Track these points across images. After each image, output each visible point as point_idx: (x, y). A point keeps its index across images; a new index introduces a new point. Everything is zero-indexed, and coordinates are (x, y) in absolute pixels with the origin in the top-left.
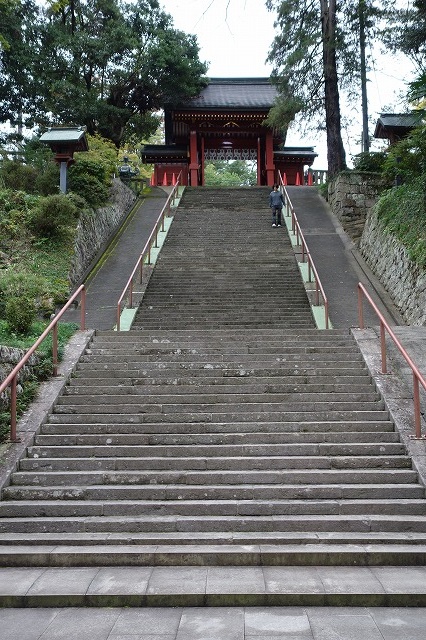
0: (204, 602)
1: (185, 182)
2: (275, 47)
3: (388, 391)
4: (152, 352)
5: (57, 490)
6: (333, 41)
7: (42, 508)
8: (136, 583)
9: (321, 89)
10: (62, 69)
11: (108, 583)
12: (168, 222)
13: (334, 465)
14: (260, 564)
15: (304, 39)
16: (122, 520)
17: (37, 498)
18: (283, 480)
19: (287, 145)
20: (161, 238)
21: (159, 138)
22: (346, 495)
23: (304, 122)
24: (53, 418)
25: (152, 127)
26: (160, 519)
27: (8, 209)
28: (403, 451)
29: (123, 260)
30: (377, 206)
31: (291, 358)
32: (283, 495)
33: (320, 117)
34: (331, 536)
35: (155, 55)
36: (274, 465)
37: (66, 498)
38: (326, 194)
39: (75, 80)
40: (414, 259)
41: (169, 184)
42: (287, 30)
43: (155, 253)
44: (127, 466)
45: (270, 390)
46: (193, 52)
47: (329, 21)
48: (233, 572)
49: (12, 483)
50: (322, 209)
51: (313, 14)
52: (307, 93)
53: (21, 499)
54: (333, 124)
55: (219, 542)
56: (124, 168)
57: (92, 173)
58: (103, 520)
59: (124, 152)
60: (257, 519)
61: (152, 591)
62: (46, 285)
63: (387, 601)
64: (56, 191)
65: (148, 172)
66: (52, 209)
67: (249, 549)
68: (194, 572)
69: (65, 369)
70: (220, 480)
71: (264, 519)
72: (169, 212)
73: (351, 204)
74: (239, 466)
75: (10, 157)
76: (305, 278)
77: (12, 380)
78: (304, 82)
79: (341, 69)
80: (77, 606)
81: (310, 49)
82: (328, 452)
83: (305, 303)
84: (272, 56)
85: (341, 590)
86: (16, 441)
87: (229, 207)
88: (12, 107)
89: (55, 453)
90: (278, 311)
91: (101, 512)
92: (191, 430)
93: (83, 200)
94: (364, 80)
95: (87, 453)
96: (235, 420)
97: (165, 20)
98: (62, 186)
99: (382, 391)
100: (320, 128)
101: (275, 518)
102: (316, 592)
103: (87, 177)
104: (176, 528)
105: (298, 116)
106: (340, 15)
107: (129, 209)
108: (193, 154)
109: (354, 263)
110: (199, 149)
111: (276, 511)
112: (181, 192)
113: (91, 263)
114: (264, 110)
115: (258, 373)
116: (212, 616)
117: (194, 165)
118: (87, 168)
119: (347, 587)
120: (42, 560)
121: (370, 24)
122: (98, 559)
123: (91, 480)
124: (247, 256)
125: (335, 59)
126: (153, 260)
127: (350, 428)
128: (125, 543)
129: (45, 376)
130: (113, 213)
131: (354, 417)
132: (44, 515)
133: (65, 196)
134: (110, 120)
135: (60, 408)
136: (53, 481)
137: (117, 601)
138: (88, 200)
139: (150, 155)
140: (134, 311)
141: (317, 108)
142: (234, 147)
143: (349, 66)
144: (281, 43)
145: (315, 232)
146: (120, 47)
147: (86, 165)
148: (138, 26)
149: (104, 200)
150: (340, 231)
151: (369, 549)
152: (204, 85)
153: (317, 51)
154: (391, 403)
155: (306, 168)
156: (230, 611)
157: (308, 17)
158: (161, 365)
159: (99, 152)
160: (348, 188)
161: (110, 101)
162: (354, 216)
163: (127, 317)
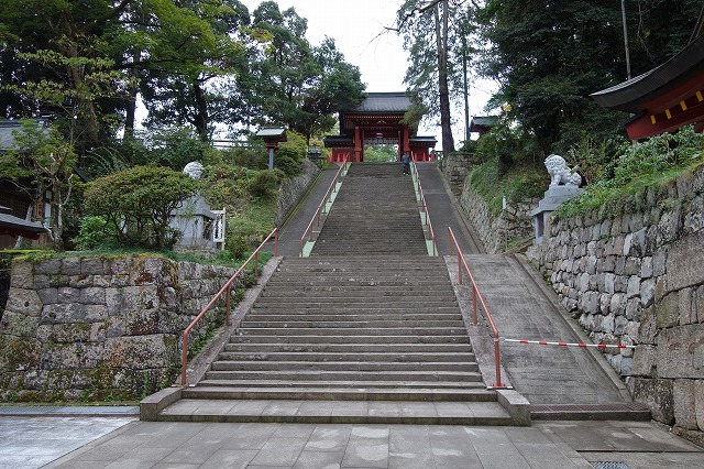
0: (330, 421)
1: (352, 159)
2: (409, 74)
3: (461, 295)
4: (317, 270)
5: (252, 355)
6: (446, 70)
7: (242, 365)
8: (291, 409)
9: (438, 100)
10: (274, 89)
11: (275, 409)
12: (339, 185)
13: (421, 341)
14: (368, 400)
15: (427, 68)
16: (288, 373)
17: (239, 359)
18: (389, 350)
19: (418, 135)
20: (333, 196)
21: (336, 131)
22: (426, 359)
23: (427, 121)
24: (253, 311)
25: (331, 124)
26: (312, 373)
27: (236, 179)
28: (465, 332)
29: (309, 210)
30: (471, 175)
31: (403, 275)
32: (388, 359)
33: (437, 118)
34: (413, 383)
35: (332, 79)
36: (385, 341)
37: (257, 360)
38: (441, 167)
39: (281, 96)
40: (490, 210)
41: (341, 161)
42: (416, 63)
43: (328, 206)
44: (295, 340)
45: (388, 294)
46: (357, 76)
47: (443, 57)
48: (350, 404)
49: (225, 351)
50: (439, 176)
51: (433, 53)
52: (429, 103)
53: (230, 360)
54: (446, 122)
55: (345, 386)
56: (313, 150)
57: (289, 155)
58: (277, 373)
59: (313, 140)
60: (371, 373)
61: (300, 414)
62: (258, 227)
63: (439, 421)
64: (267, 167)
65: (329, 153)
66: (263, 179)
67: (362, 390)
68: (328, 404)
69: (263, 281)
70: (350, 350)
71: (374, 373)
72: (340, 179)
73: (456, 174)
74: (363, 341)
75: (240, 145)
76: (423, 222)
77: (227, 288)
78: (427, 96)
79: (450, 87)
80: (255, 422)
81: (431, 75)
82: (419, 333)
83: (422, 239)
84: (406, 80)
85: (412, 415)
86: (229, 325)
87: (379, 176)
88: (243, 113)
89: (252, 332)
90: (405, 243)
91: (277, 368)
92: (336, 319)
93: (283, 173)
94: (466, 94)
95: (272, 333)
96: (364, 313)
97: (339, 56)
98: (271, 164)
99: (457, 295)
100: (438, 124)
101: (381, 373)
102: (397, 416)
103: (286, 158)
104: (321, 378)
105: (424, 117)
106: (450, 53)
107: (314, 177)
108: (357, 141)
109: (456, 212)
110: (361, 138)
111: (382, 368)
112: (348, 166)
113: (288, 213)
114: (402, 113)
115: (382, 284)
116: (333, 428)
117: (358, 149)
118: (287, 152)
119: (416, 413)
120: (239, 396)
121: (470, 59)
122: (272, 396)
123: (272, 349)
124: (388, 208)
125: (447, 81)
126: (327, 211)
127: (434, 318)
128: (289, 386)
129: (249, 286)
130: (304, 180)
131: (438, 312)
132: (243, 369)
133: (272, 170)
134: (304, 120)
135: (258, 305)
136: (250, 349)
137: (279, 420)
138: (287, 172)
139: (330, 142)
140: (313, 243)
141: (436, 112)
142: (384, 136)
143: (457, 85)
144: (412, 71)
145: (433, 192)
146: (310, 75)
147: (286, 150)
148: (322, 62)
149: (297, 172)
150: (449, 191)
151: (435, 391)
152: (364, 97)
153: (435, 76)
154: (461, 303)
155: (431, 149)
156: (344, 426)
157: (429, 54)
158: (322, 279)
159: (295, 142)
160: (454, 164)
161: (304, 108)
162: (458, 180)
163: (308, 248)
